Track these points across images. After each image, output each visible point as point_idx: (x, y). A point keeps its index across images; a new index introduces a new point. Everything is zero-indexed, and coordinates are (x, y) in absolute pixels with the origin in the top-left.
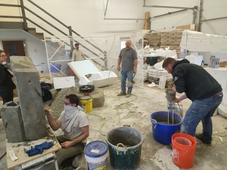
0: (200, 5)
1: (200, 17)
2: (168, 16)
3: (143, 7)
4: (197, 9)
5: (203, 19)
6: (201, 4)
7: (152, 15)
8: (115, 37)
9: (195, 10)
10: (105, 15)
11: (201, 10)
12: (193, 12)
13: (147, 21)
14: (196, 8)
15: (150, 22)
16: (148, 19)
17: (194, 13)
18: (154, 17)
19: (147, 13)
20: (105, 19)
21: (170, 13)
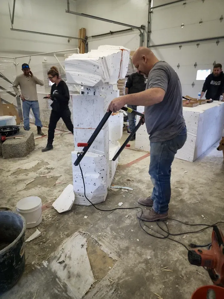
0: (147, 23)
1: (148, 41)
2: (110, 36)
3: (66, 12)
4: (144, 29)
5: (151, 45)
6: (149, 23)
7: (89, 34)
8: (30, 60)
9: (142, 31)
10: (12, 22)
11: (149, 32)
12: (139, 34)
13: (83, 41)
14: (143, 27)
15: (88, 44)
16: (84, 39)
17: (141, 35)
18: (92, 37)
19: (82, 31)
20: (12, 29)
21: (112, 33)
